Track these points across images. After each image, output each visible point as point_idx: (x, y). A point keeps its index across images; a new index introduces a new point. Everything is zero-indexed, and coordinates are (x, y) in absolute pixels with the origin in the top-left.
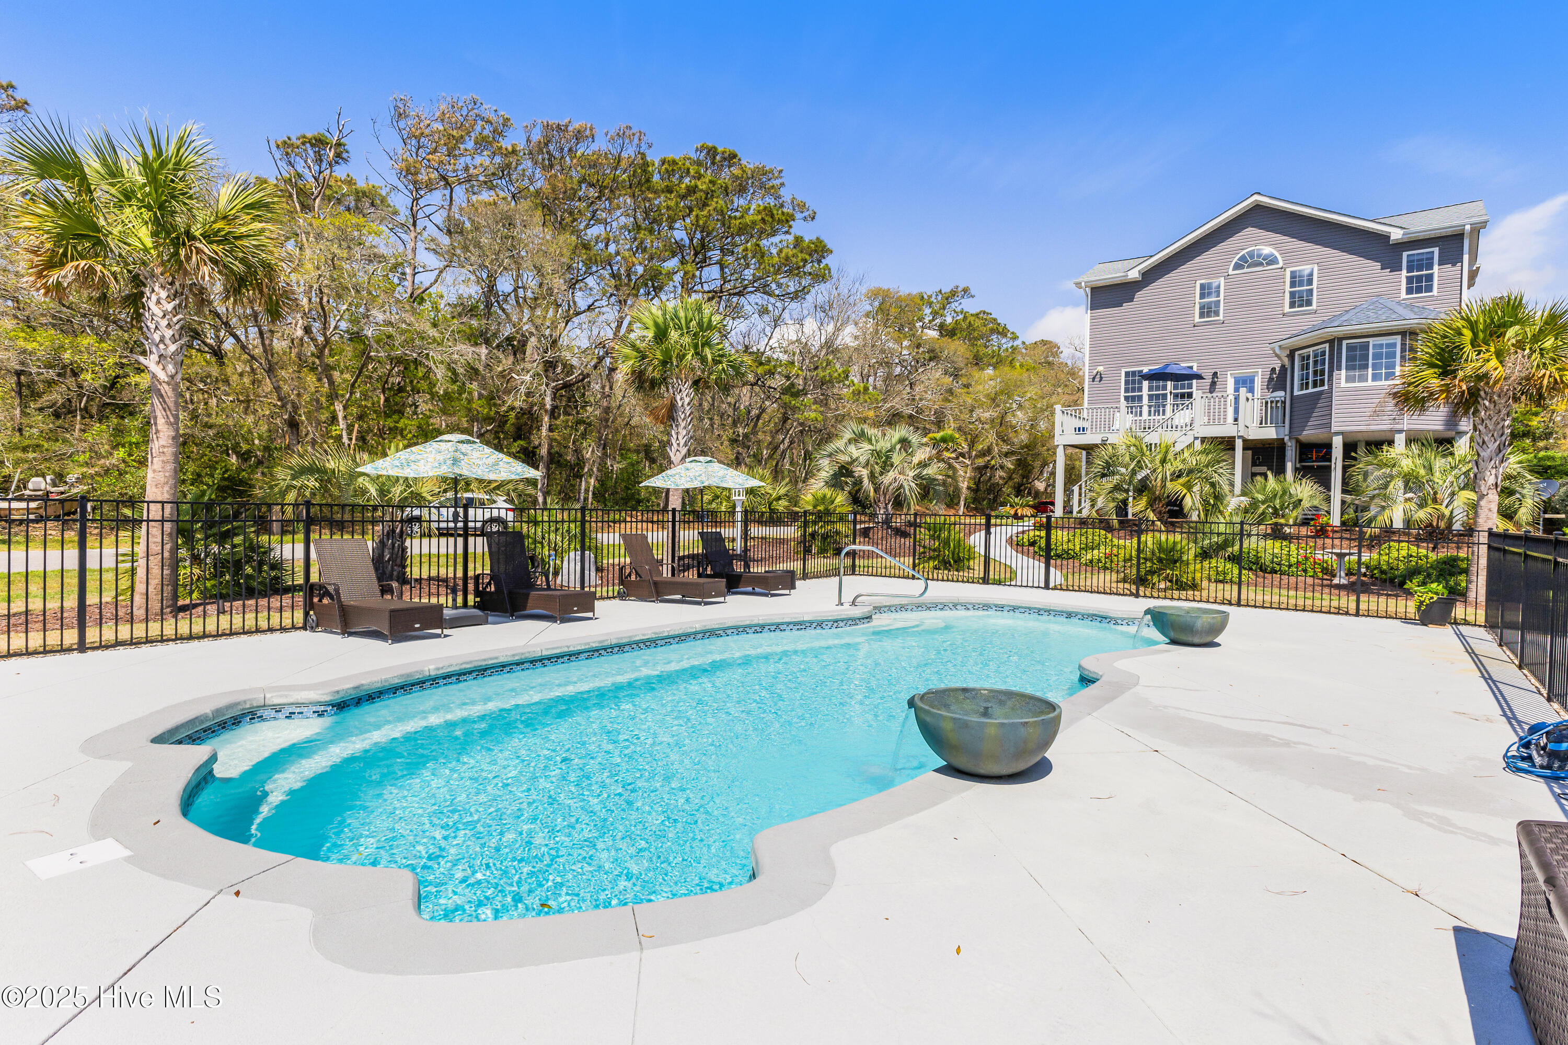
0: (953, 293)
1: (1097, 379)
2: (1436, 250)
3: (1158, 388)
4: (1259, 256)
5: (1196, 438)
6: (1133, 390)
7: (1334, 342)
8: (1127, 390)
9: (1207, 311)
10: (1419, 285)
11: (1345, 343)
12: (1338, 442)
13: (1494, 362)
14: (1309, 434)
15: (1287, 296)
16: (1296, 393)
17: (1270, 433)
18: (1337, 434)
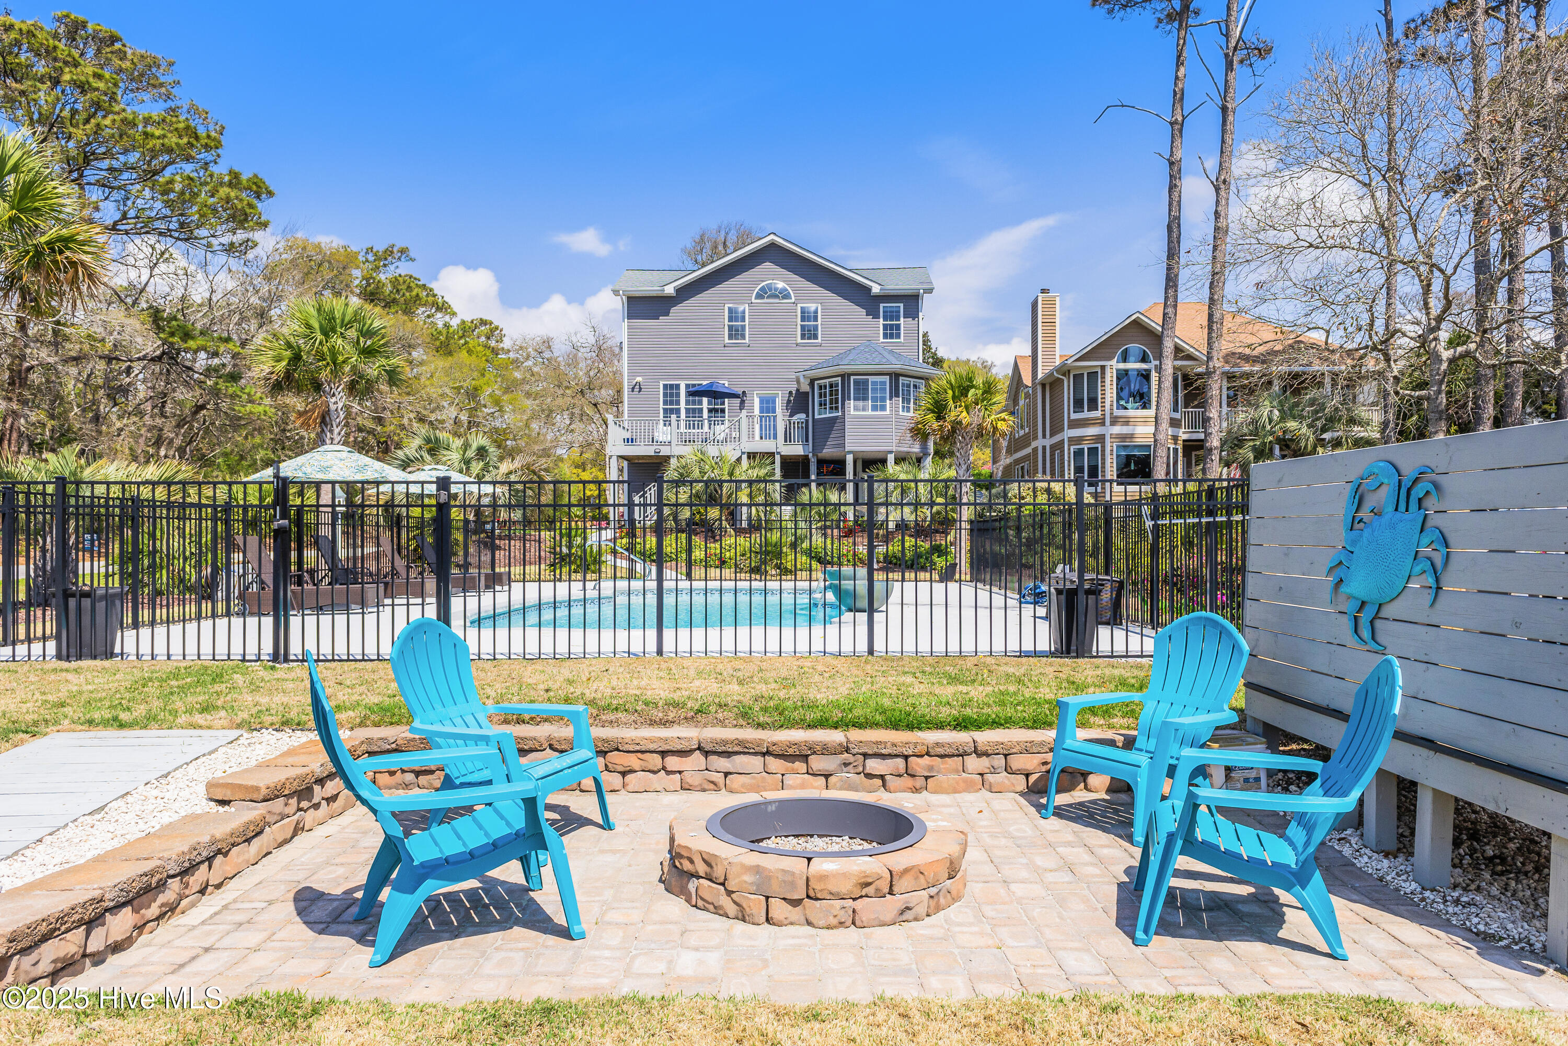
0: (389, 252)
1: (637, 389)
2: (902, 305)
3: (694, 403)
4: (776, 289)
5: (743, 453)
6: (671, 403)
7: (845, 376)
8: (665, 403)
9: (736, 333)
10: (892, 332)
11: (852, 378)
12: (850, 459)
13: (965, 414)
14: (828, 452)
15: (799, 328)
16: (817, 417)
17: (797, 450)
18: (850, 452)
